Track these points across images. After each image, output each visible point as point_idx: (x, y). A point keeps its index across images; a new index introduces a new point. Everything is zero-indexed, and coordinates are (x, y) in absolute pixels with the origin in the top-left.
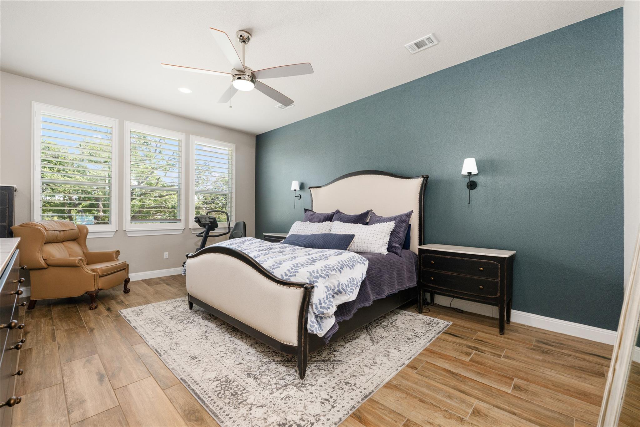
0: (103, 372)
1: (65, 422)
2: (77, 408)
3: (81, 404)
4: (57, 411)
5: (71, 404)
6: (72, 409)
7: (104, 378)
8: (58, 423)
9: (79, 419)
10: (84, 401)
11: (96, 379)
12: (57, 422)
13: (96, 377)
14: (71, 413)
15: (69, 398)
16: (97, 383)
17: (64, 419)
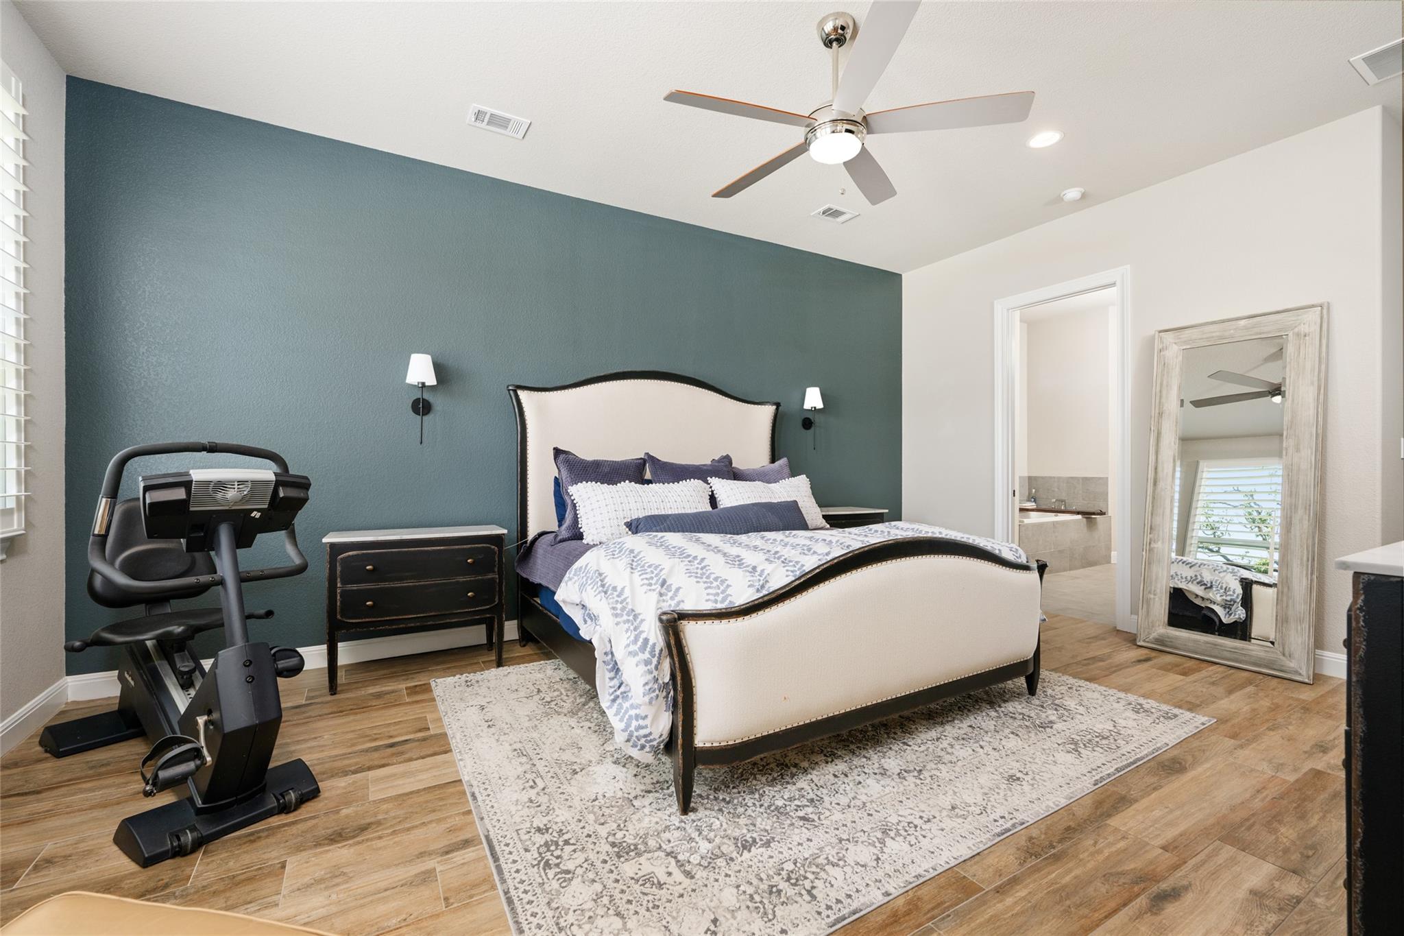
0: (1142, 901)
1: (1322, 894)
2: (1277, 895)
3: (1264, 894)
4: (1316, 924)
5: (1281, 909)
6: (1288, 900)
7: (1166, 891)
8: (1333, 902)
9: (1295, 879)
10: (1253, 892)
11: (1177, 904)
12: (1333, 905)
13: (1171, 909)
14: (1297, 896)
15: (1269, 922)
16: (1189, 898)
17: (1318, 900)
